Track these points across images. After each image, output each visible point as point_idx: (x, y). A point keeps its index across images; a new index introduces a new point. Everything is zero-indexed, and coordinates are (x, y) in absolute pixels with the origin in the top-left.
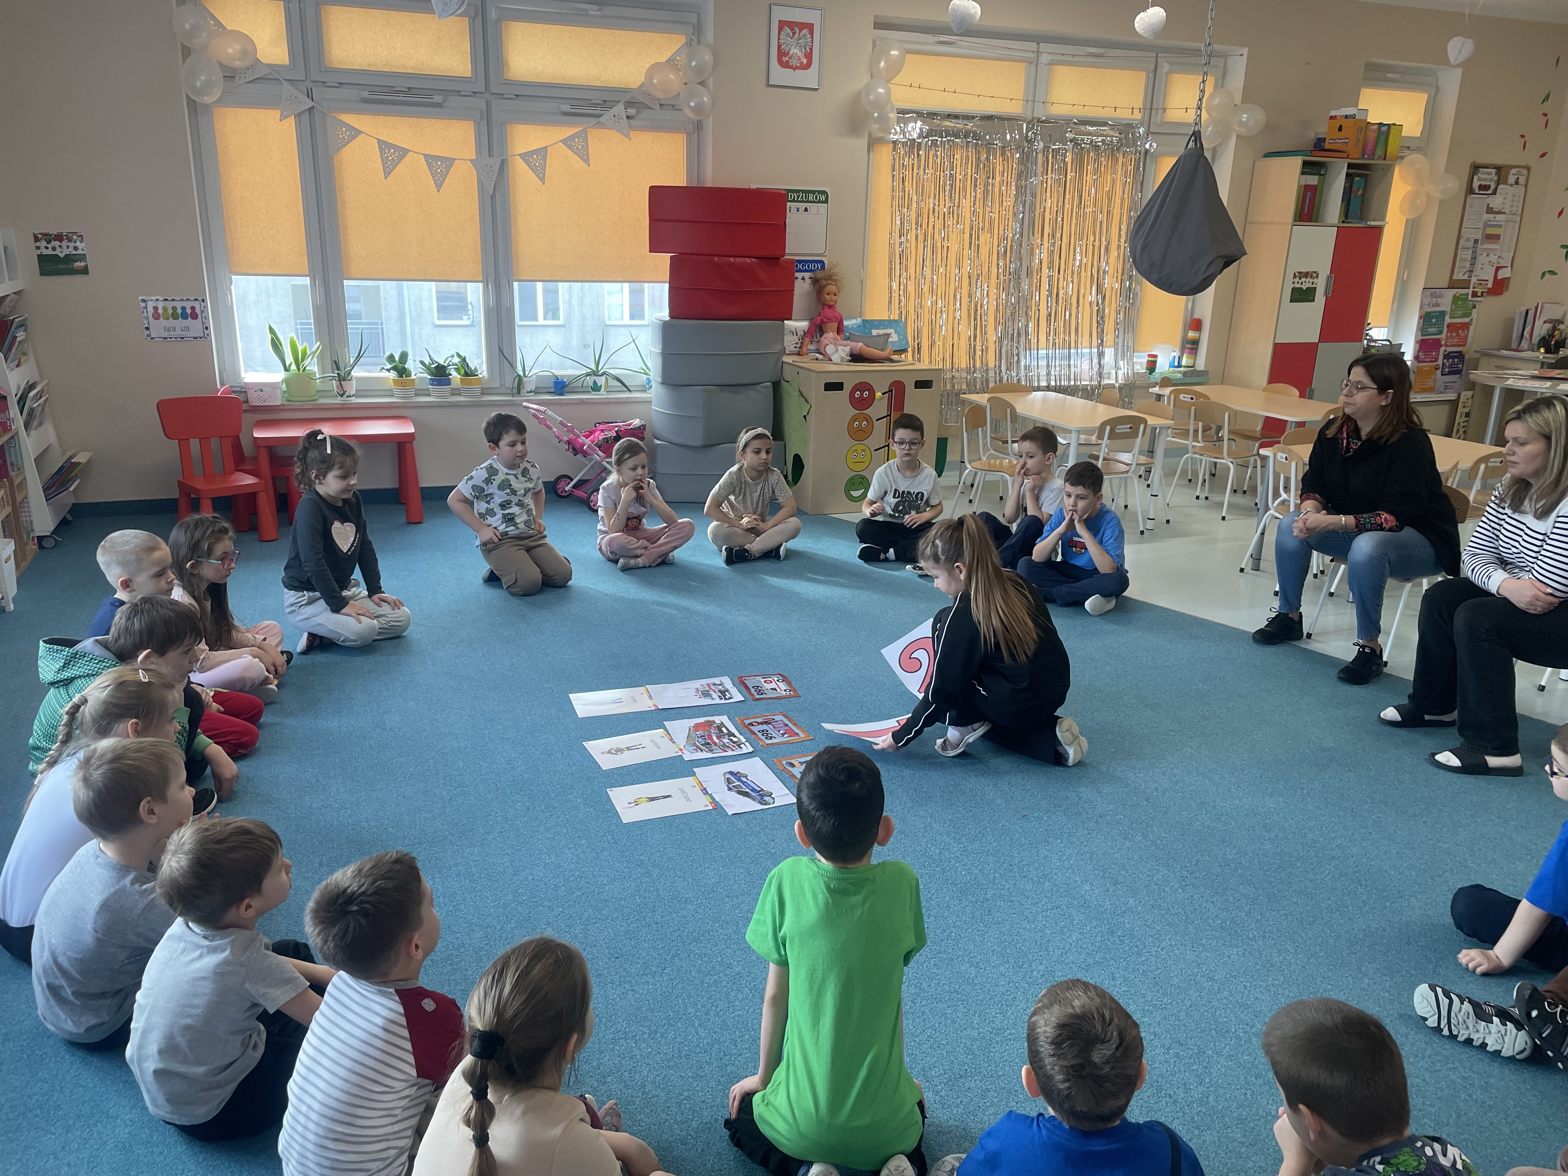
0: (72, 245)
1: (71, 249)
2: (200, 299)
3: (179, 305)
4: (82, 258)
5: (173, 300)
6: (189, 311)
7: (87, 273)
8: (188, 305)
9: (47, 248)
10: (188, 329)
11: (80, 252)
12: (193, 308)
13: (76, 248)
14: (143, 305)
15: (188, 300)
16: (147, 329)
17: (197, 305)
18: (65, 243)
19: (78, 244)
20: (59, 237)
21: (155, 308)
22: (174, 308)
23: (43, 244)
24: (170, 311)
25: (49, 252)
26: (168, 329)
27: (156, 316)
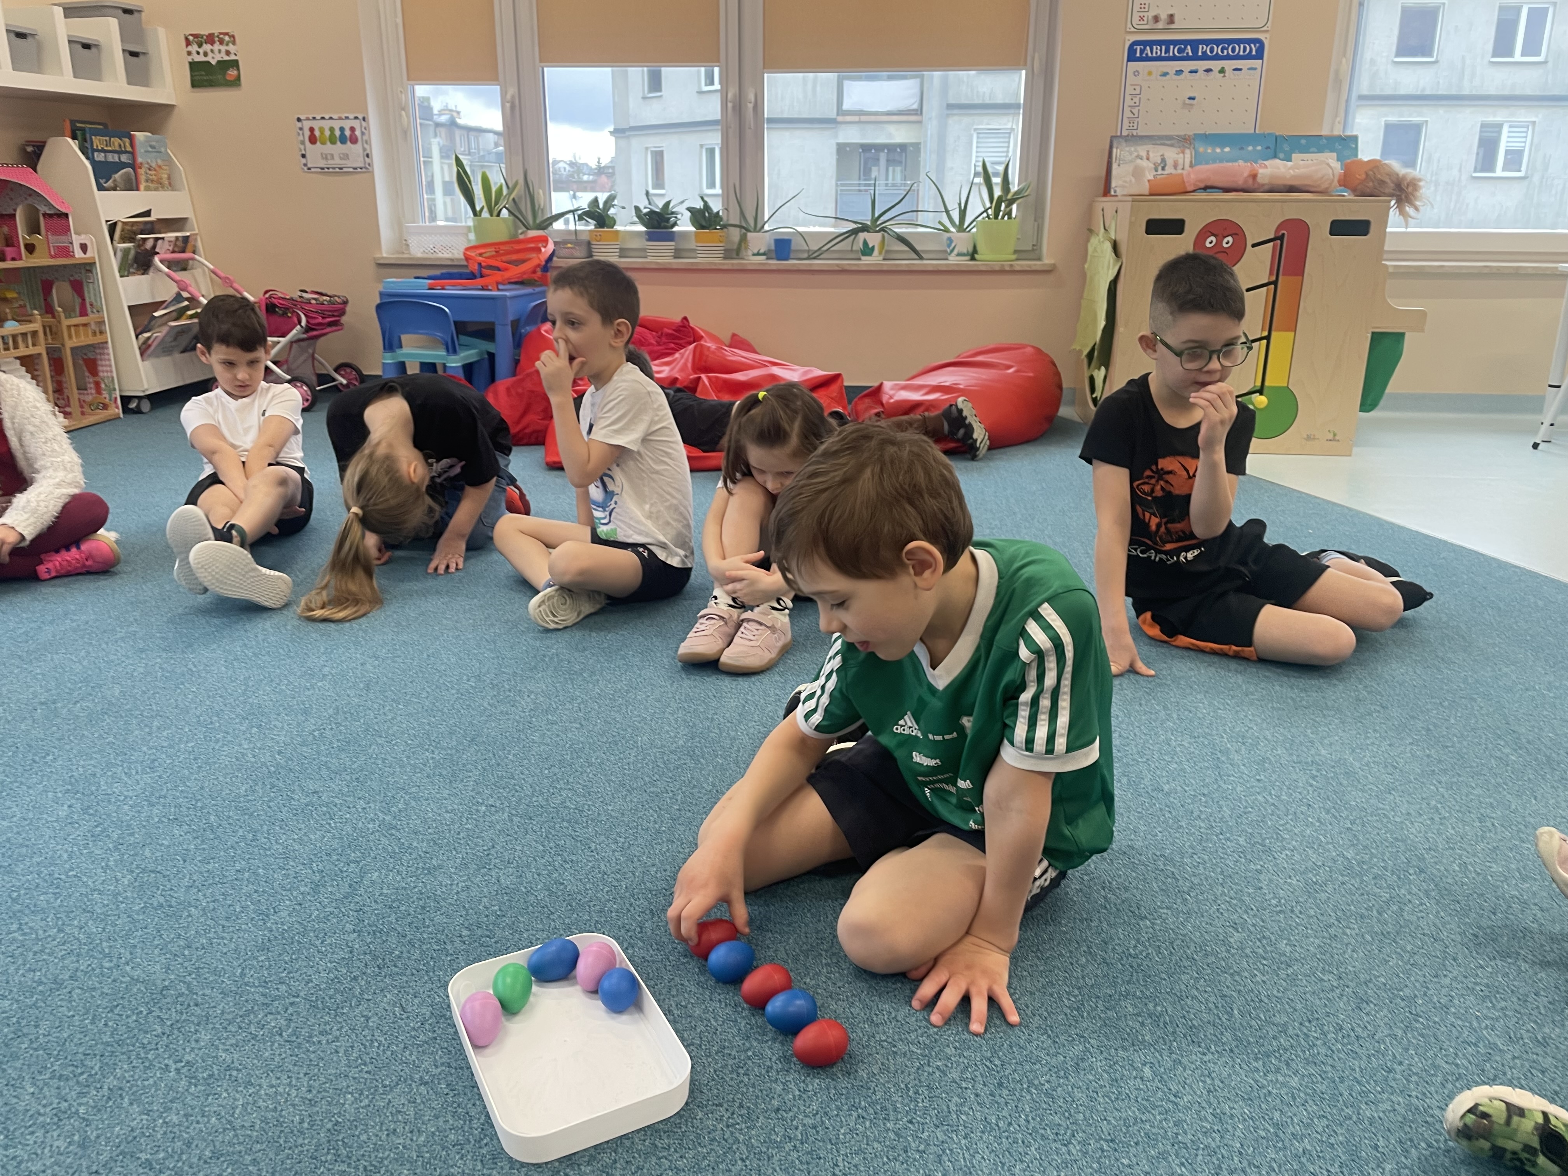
0: (223, 48)
1: (223, 54)
2: (360, 117)
3: (337, 125)
4: (235, 64)
5: (331, 118)
6: (348, 133)
7: (239, 85)
8: (347, 125)
9: (198, 53)
10: (346, 157)
11: (233, 57)
12: (352, 129)
13: (228, 53)
14: (299, 125)
15: (347, 118)
16: (303, 156)
17: (356, 124)
18: (217, 46)
19: (231, 48)
20: (210, 39)
21: (312, 130)
22: (332, 130)
23: (194, 48)
24: (327, 133)
25: (201, 58)
26: (325, 157)
27: (313, 140)
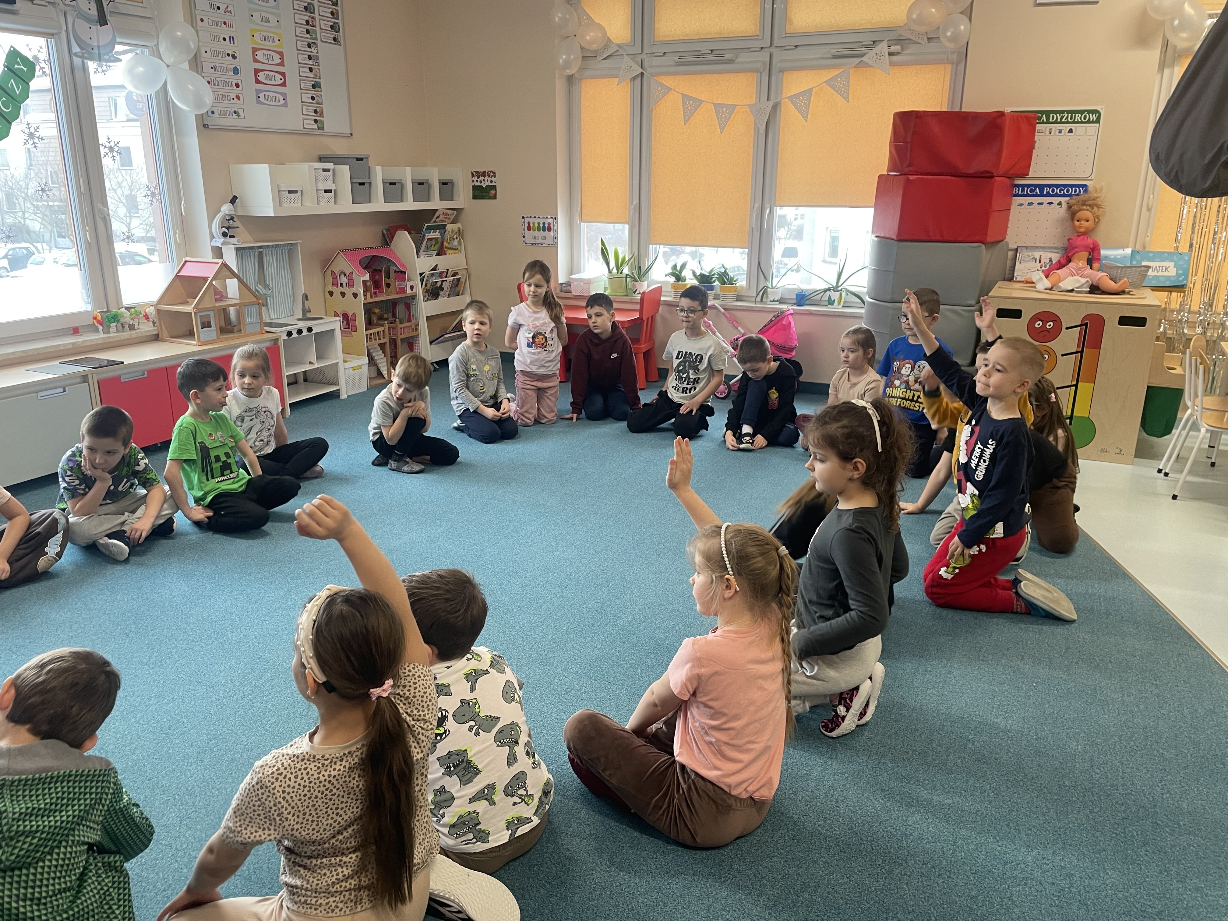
0: (490, 179)
1: (489, 182)
2: (554, 217)
3: (542, 221)
4: (494, 187)
5: (540, 217)
6: (546, 226)
7: (495, 198)
8: (547, 221)
9: (477, 181)
10: (545, 238)
11: (493, 184)
12: (549, 224)
13: (491, 182)
14: (523, 220)
15: (547, 217)
16: (524, 237)
17: (551, 221)
18: (486, 178)
19: (493, 179)
20: (484, 174)
21: (529, 223)
22: (539, 223)
23: (476, 178)
24: (536, 225)
25: (478, 184)
26: (534, 238)
27: (529, 229)
